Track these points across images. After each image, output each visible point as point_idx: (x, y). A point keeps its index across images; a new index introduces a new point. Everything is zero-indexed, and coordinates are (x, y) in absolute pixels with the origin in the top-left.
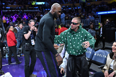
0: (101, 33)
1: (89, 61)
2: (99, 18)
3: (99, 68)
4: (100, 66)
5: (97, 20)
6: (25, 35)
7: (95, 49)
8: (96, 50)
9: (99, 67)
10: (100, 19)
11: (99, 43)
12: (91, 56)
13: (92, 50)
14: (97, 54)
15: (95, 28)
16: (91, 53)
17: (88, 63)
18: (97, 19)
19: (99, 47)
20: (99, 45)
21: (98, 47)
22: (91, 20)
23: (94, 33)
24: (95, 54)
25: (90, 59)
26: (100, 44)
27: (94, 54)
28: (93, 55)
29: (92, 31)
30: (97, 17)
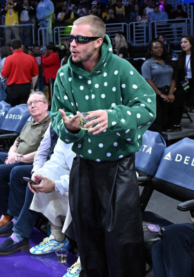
0: (189, 76)
1: (144, 183)
2: (185, 15)
3: (179, 208)
4: (183, 201)
5: (179, 25)
7: (170, 138)
9: (182, 204)
10: (192, 20)
11: (186, 112)
12: (149, 164)
13: (157, 141)
15: (171, 55)
16: (150, 151)
17: (141, 189)
18: (177, 19)
19: (184, 130)
20: (183, 120)
21: (180, 129)
22: (153, 24)
23: (165, 74)
24: (168, 157)
25: (148, 175)
26: (189, 117)
27: (162, 154)
28: (157, 159)
29: (156, 67)
30: (179, 11)
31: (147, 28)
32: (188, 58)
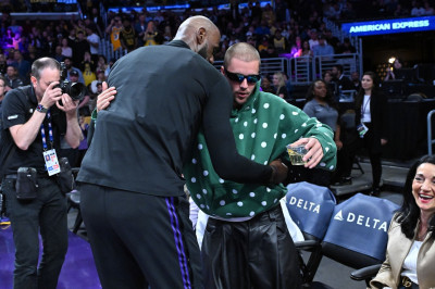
0: (367, 118)
1: (311, 248)
2: (353, 50)
3: (354, 278)
4: (358, 268)
6: (14, 130)
7: (339, 193)
8: (341, 198)
9: (356, 273)
10: (361, 55)
11: (357, 162)
12: (317, 225)
13: (325, 198)
14: (345, 216)
15: (338, 95)
16: (317, 209)
17: (306, 257)
18: (344, 54)
19: (355, 183)
20: (354, 172)
21: (350, 182)
22: (317, 60)
24: (338, 216)
25: (316, 238)
26: (360, 168)
27: (332, 214)
28: (326, 218)
29: (320, 110)
30: (346, 45)
31: (311, 64)
32: (367, 99)
